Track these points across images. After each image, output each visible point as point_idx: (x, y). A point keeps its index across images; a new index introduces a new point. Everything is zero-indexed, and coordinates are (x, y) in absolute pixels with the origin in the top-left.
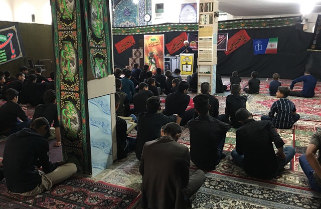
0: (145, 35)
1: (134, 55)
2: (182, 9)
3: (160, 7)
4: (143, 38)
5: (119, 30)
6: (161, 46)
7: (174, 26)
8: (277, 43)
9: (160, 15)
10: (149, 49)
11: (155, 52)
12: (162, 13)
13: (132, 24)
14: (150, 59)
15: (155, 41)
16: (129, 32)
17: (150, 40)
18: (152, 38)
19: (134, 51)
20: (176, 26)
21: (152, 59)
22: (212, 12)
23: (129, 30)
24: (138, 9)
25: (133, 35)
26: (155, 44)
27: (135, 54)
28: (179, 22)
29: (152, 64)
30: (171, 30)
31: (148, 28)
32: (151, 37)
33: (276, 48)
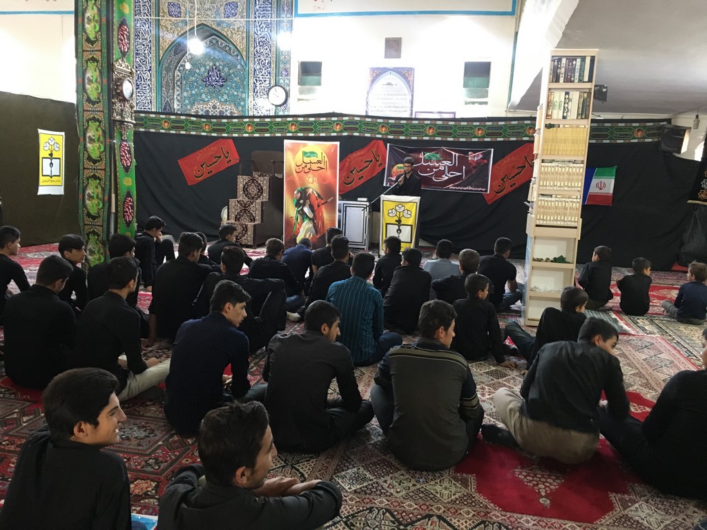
0: (286, 142)
1: (240, 192)
2: (373, 81)
3: (310, 70)
4: (281, 148)
5: (193, 122)
6: (329, 173)
7: (351, 123)
8: (613, 181)
9: (309, 91)
10: (297, 179)
11: (313, 186)
12: (317, 87)
13: (228, 109)
14: (298, 205)
15: (314, 159)
16: (223, 131)
17: (300, 155)
18: (307, 149)
19: (242, 180)
20: (356, 123)
21: (304, 205)
22: (588, 85)
23: (224, 124)
24: (251, 72)
25: (234, 138)
26: (314, 167)
27: (245, 189)
28: (364, 114)
29: (303, 221)
30: (341, 132)
31: (278, 124)
32: (305, 145)
33: (611, 191)
